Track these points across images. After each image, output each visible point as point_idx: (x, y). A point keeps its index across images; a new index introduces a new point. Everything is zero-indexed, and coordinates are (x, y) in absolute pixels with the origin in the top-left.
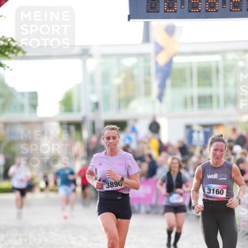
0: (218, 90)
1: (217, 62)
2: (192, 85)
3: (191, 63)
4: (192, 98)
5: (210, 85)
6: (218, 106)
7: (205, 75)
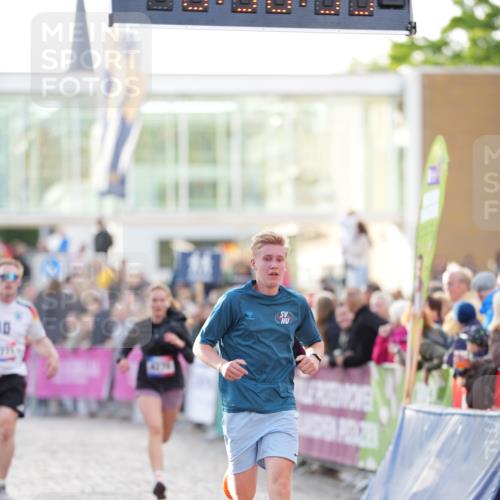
0: (228, 171)
1: (228, 114)
2: (176, 160)
3: (175, 116)
4: (177, 187)
5: (213, 161)
6: (229, 204)
7: (204, 141)
